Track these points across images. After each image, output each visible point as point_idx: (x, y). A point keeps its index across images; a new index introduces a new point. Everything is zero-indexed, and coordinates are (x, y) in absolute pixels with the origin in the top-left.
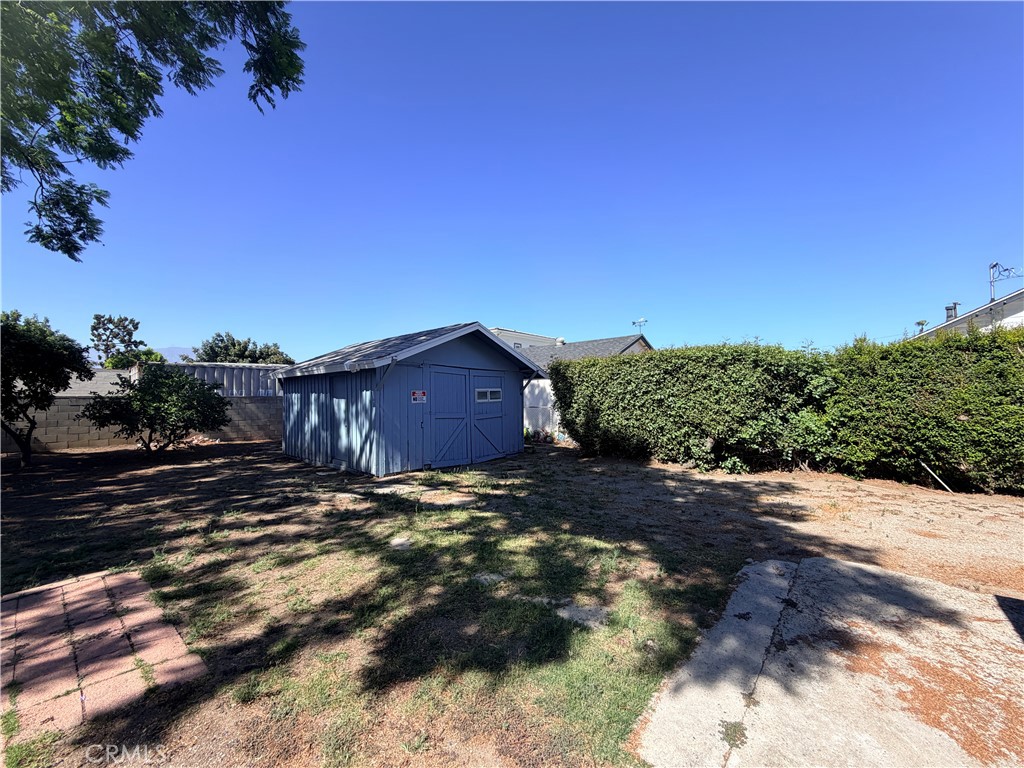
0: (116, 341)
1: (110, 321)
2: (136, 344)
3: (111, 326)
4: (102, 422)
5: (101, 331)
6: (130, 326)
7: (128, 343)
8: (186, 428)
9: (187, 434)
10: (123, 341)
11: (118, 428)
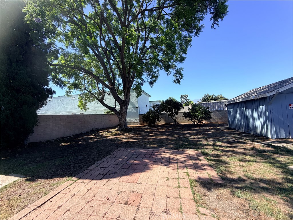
0: (185, 100)
1: (183, 96)
2: (188, 100)
3: (183, 97)
4: (186, 117)
5: (182, 98)
6: (187, 96)
7: (187, 100)
8: (202, 119)
9: (202, 121)
10: (186, 100)
11: (189, 119)
